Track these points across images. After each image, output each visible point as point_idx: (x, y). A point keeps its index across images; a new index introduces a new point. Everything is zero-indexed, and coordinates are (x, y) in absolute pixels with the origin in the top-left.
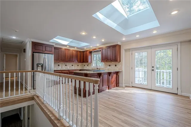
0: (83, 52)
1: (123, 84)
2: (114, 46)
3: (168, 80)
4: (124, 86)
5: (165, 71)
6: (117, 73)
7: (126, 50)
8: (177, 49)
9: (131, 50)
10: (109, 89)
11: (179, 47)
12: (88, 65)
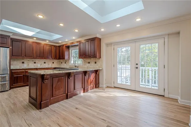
0: (59, 47)
1: (103, 85)
2: (93, 40)
3: (153, 79)
4: (105, 86)
5: (150, 68)
6: (96, 72)
7: (108, 45)
8: (164, 43)
9: (113, 45)
10: (84, 92)
11: (166, 40)
12: (65, 63)
